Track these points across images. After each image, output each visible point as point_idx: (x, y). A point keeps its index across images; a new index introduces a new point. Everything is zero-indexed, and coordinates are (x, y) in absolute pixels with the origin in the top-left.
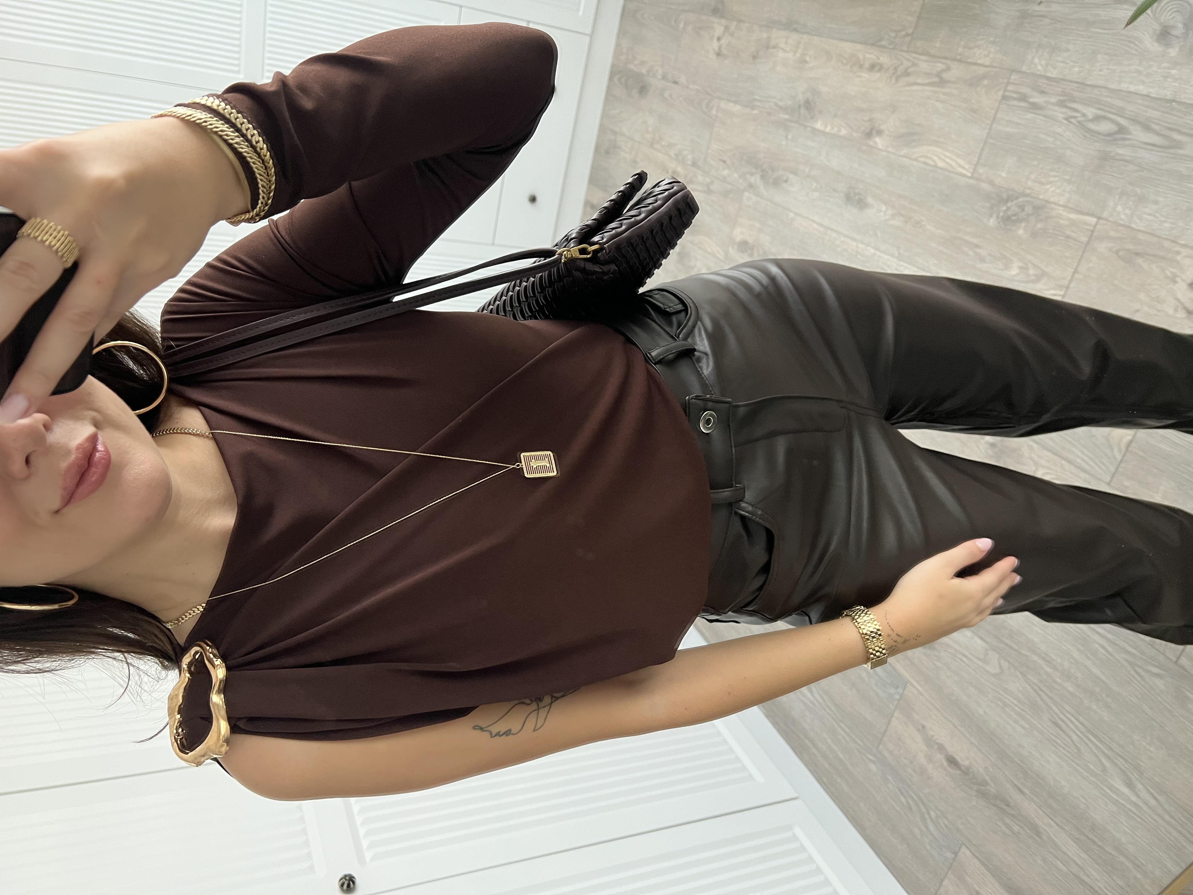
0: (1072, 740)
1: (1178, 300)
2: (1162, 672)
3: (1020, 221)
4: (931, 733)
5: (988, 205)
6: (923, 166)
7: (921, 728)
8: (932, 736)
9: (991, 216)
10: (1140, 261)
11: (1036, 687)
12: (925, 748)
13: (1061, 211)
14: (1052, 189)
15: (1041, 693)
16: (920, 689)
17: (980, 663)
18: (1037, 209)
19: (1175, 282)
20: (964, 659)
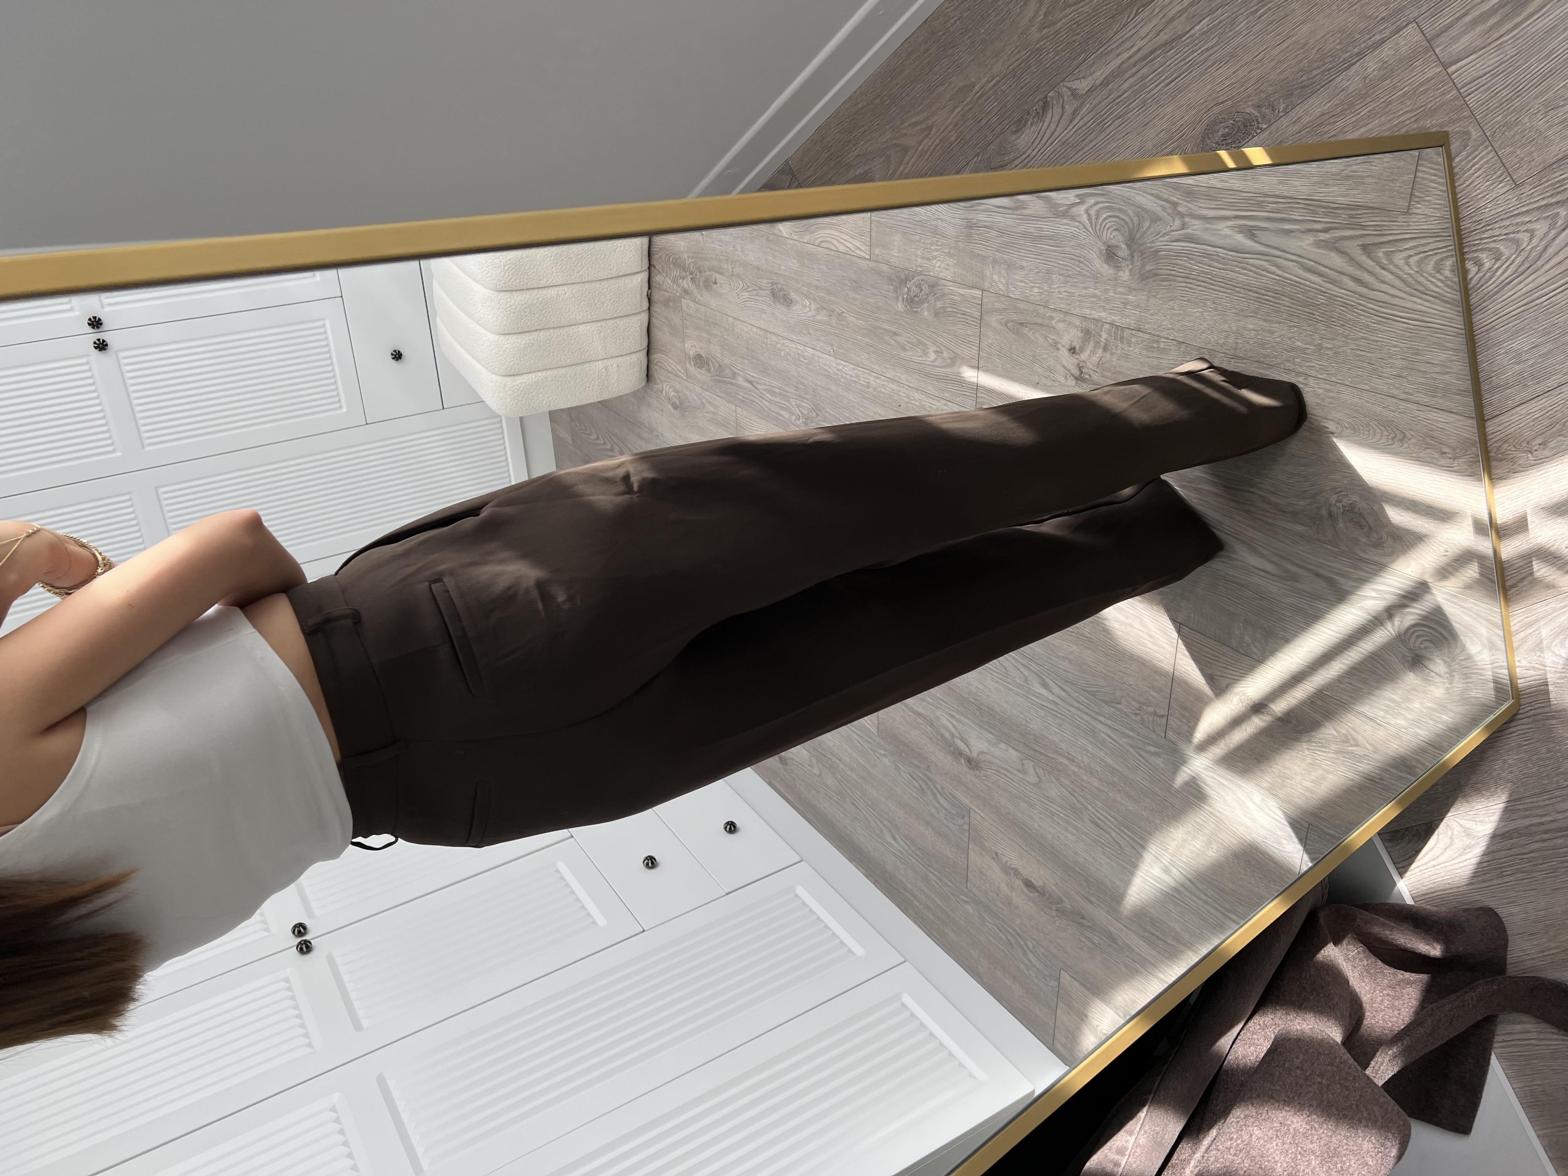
0: (1112, 838)
1: (1064, 366)
2: (1157, 750)
3: (922, 302)
4: (1005, 859)
5: (891, 287)
6: (828, 252)
7: (994, 856)
8: (1007, 862)
9: (897, 298)
10: (1025, 330)
11: (1070, 789)
12: (1003, 876)
13: (952, 287)
14: (937, 265)
15: (1075, 794)
16: (983, 815)
17: (1022, 776)
18: (932, 286)
19: (1058, 349)
20: (1008, 774)
